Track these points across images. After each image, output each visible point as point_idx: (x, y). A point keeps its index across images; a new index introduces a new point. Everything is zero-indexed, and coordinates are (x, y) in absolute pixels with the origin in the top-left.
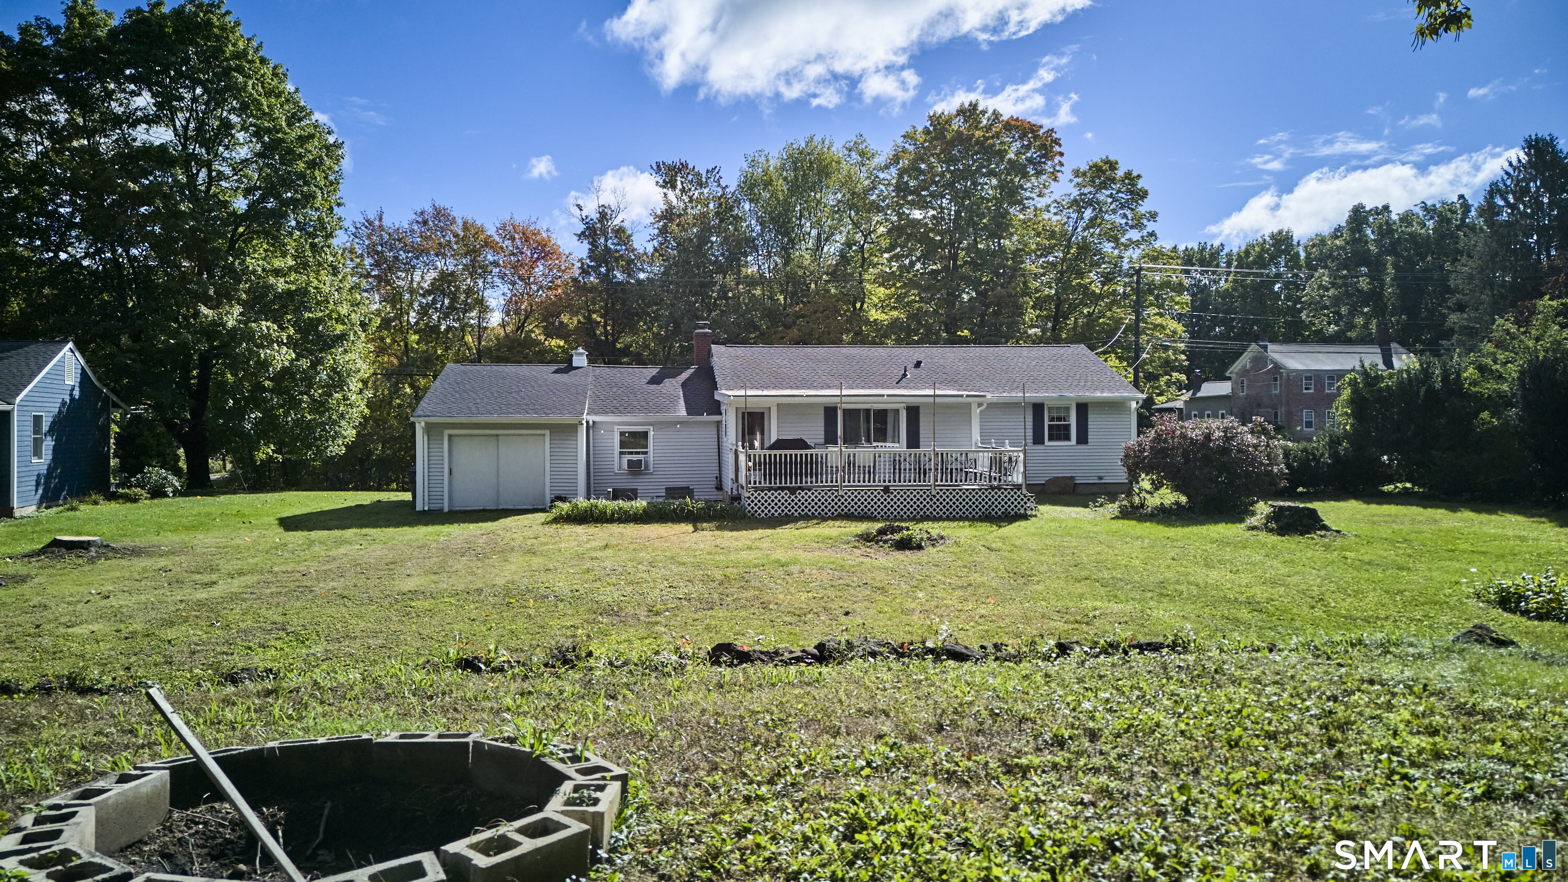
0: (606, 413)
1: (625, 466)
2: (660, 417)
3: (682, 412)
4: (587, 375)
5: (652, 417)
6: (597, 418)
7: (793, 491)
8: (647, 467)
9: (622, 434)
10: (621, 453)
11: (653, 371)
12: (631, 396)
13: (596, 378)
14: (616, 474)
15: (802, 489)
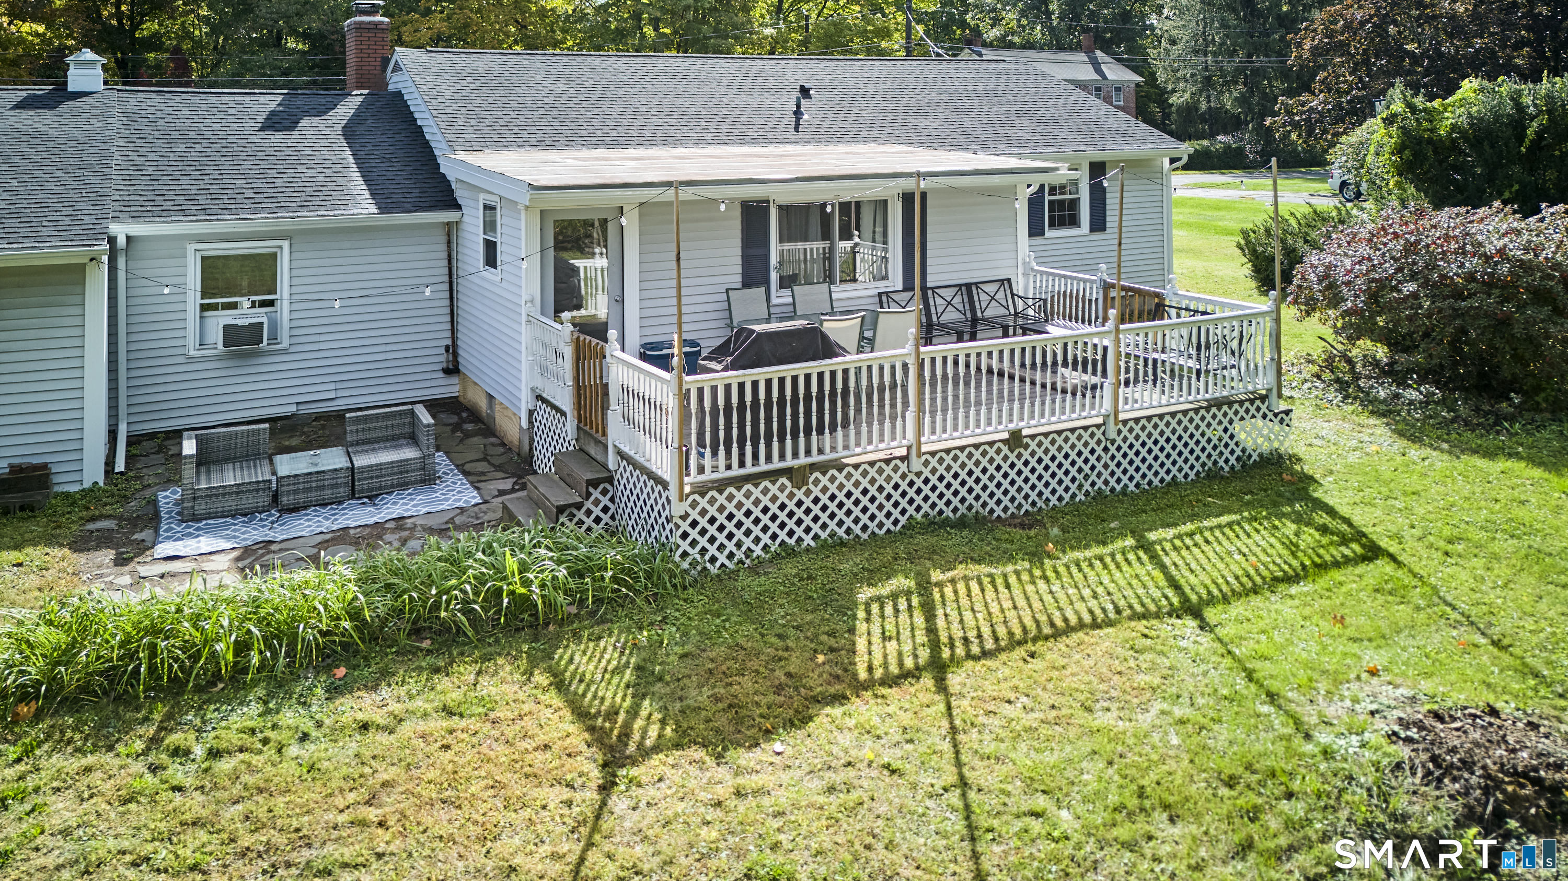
0: (161, 213)
1: (216, 336)
2: (309, 218)
3: (366, 207)
4: (104, 115)
5: (283, 221)
6: (136, 229)
7: (797, 476)
8: (273, 338)
9: (208, 264)
10: (204, 308)
11: (271, 101)
12: (226, 166)
13: (130, 118)
14: (191, 360)
15: (823, 468)
